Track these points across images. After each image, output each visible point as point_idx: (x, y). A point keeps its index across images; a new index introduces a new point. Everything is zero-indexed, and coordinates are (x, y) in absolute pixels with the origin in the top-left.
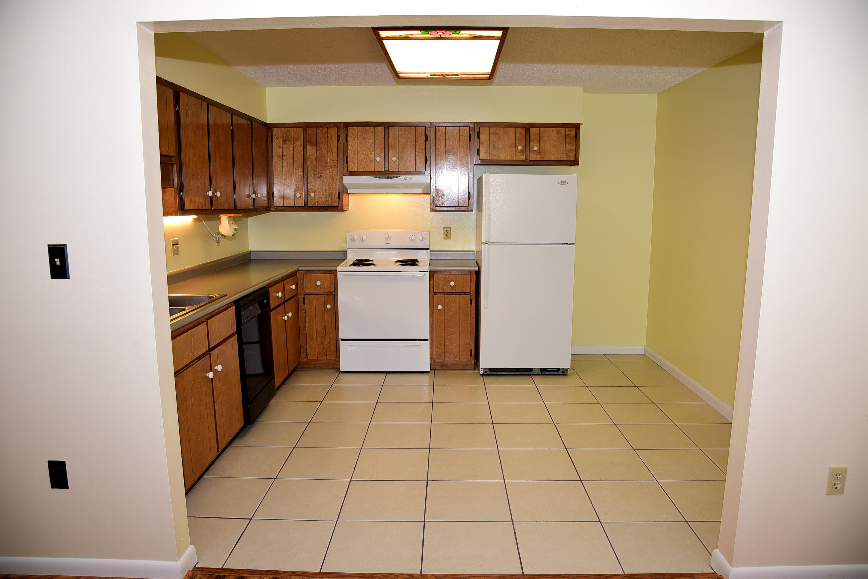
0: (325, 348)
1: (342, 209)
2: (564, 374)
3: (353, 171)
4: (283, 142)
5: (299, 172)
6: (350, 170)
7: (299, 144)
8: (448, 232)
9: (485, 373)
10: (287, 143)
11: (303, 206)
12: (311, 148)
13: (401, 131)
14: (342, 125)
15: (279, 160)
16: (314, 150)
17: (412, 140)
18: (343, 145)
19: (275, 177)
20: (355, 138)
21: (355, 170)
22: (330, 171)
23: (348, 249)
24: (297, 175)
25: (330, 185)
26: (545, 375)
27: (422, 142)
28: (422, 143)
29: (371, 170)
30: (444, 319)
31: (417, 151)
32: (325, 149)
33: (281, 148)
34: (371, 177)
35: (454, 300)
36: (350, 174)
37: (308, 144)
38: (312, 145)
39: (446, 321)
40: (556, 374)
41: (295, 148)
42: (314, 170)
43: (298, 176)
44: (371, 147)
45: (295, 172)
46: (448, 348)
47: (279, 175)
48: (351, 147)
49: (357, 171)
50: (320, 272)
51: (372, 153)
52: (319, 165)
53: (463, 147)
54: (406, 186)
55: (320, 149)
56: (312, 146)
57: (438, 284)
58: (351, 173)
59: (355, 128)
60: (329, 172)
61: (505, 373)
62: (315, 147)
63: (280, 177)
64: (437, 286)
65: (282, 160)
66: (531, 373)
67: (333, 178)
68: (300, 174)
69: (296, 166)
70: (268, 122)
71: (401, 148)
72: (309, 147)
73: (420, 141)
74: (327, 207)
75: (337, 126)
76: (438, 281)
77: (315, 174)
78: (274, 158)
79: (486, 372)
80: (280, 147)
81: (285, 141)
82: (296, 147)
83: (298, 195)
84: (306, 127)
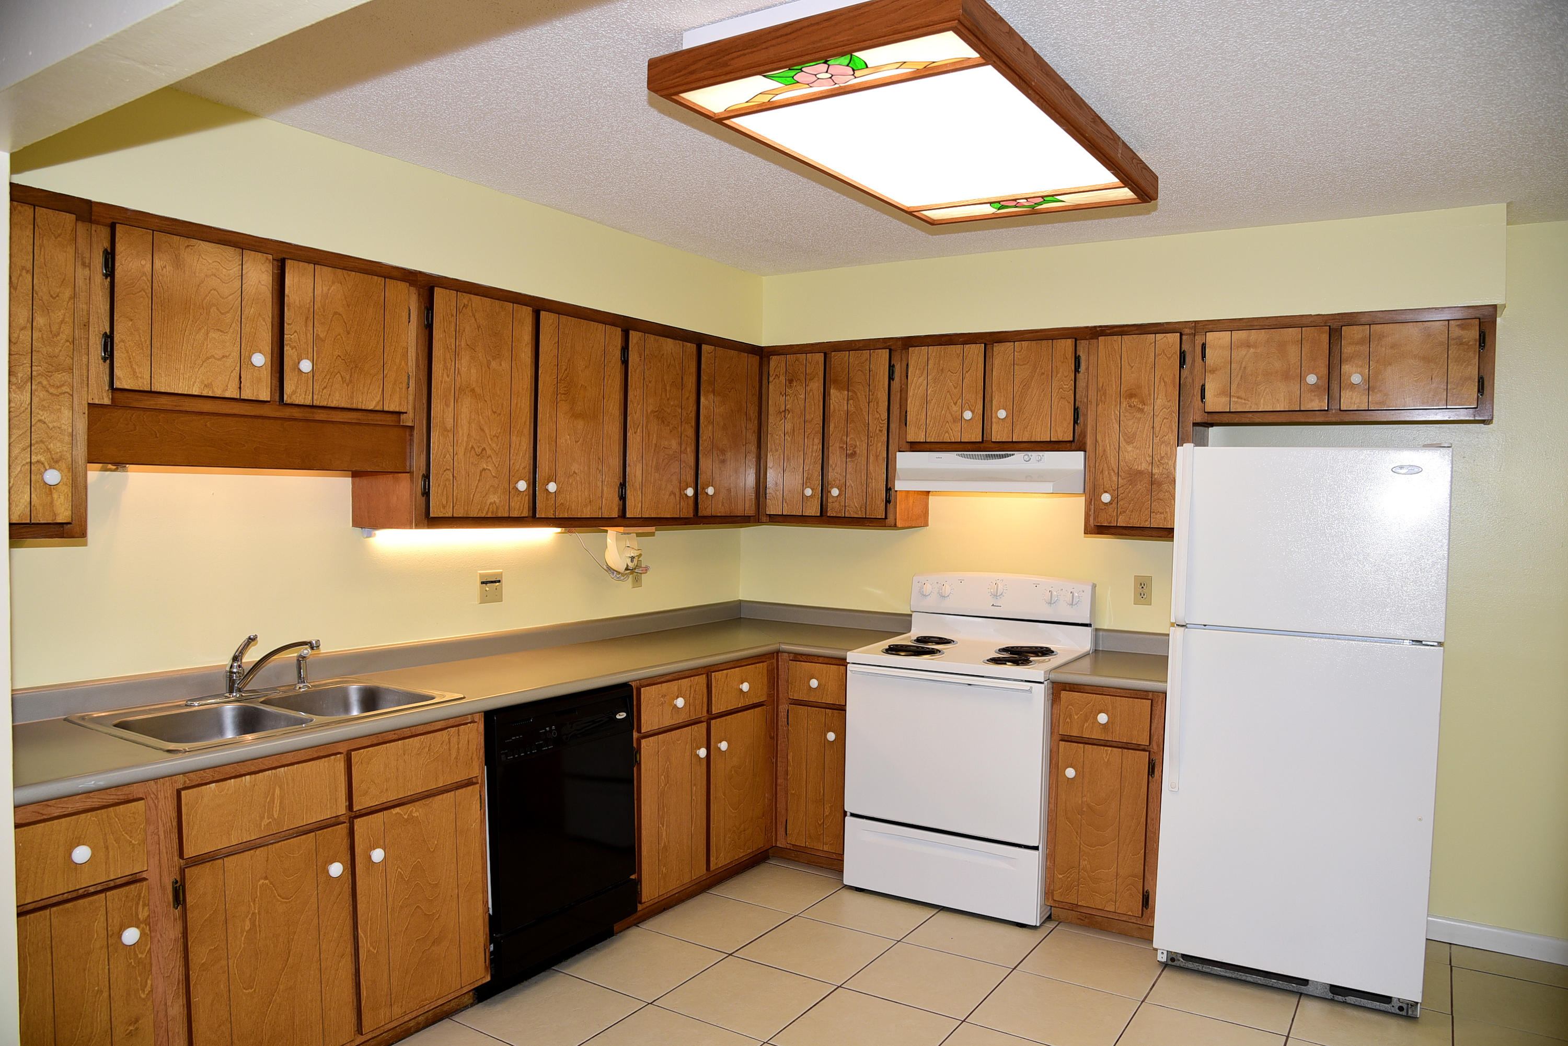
0: (820, 825)
1: (893, 524)
2: (1404, 1013)
3: (917, 442)
4: (787, 383)
5: (813, 445)
6: (912, 440)
7: (816, 386)
8: (1145, 588)
9: (1170, 962)
10: (795, 384)
11: (819, 514)
12: (838, 394)
13: (1020, 351)
14: (900, 343)
15: (778, 419)
16: (844, 399)
17: (1043, 370)
18: (901, 387)
19: (771, 453)
20: (924, 369)
21: (921, 441)
22: (871, 442)
23: (913, 612)
24: (810, 450)
25: (870, 473)
26: (1345, 1003)
27: (1066, 374)
28: (1066, 377)
29: (953, 441)
30: (1080, 802)
31: (1054, 395)
32: (864, 397)
33: (783, 396)
34: (953, 455)
35: (1108, 760)
36: (912, 449)
37: (832, 387)
38: (840, 389)
39: (1084, 809)
40: (1377, 1007)
41: (808, 394)
42: (841, 439)
43: (812, 451)
44: (955, 388)
45: (806, 445)
46: (1089, 877)
47: (777, 450)
48: (914, 390)
49: (926, 442)
50: (821, 660)
51: (956, 403)
52: (852, 431)
53: (1165, 382)
54: (1029, 477)
55: (854, 396)
56: (839, 391)
57: (1070, 716)
58: (915, 447)
59: (923, 348)
60: (870, 444)
61: (1227, 975)
62: (846, 392)
63: (780, 455)
64: (1068, 720)
65: (783, 421)
66: (1303, 989)
67: (877, 456)
68: (815, 447)
69: (809, 431)
70: (763, 344)
71: (1020, 389)
72: (833, 392)
73: (1063, 372)
74: (863, 518)
75: (889, 346)
76: (1070, 707)
77: (842, 447)
78: (770, 417)
79: (1173, 960)
80: (781, 393)
81: (791, 381)
82: (811, 394)
83: (808, 492)
84: (828, 350)
